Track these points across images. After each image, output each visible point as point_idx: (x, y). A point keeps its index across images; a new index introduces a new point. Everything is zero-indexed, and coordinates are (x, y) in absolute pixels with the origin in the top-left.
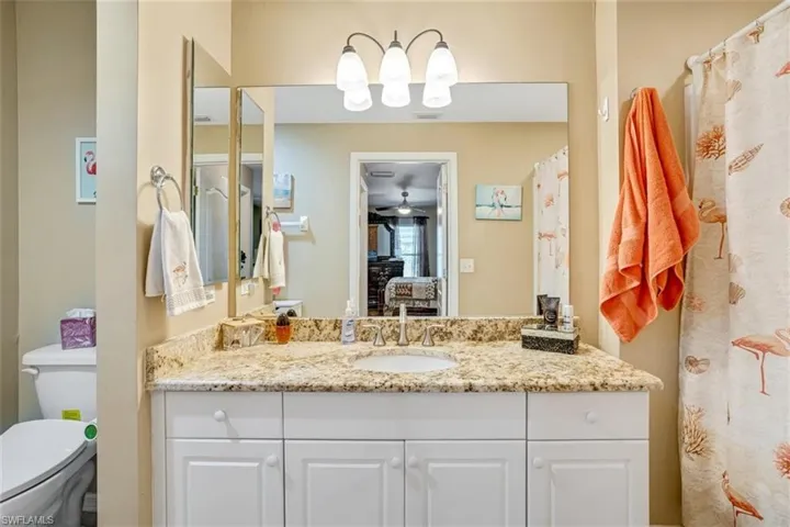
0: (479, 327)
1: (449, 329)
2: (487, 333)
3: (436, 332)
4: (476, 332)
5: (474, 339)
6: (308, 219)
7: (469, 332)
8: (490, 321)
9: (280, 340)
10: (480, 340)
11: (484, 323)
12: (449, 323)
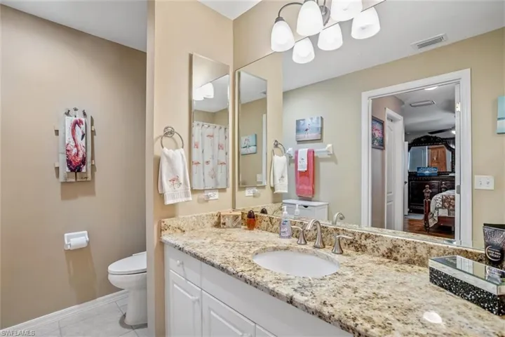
0: (396, 247)
1: (364, 242)
2: (404, 255)
3: (352, 243)
4: (391, 251)
5: (388, 257)
6: (333, 146)
7: (383, 249)
8: (407, 242)
9: (249, 227)
10: (396, 259)
11: (400, 243)
12: (363, 236)
